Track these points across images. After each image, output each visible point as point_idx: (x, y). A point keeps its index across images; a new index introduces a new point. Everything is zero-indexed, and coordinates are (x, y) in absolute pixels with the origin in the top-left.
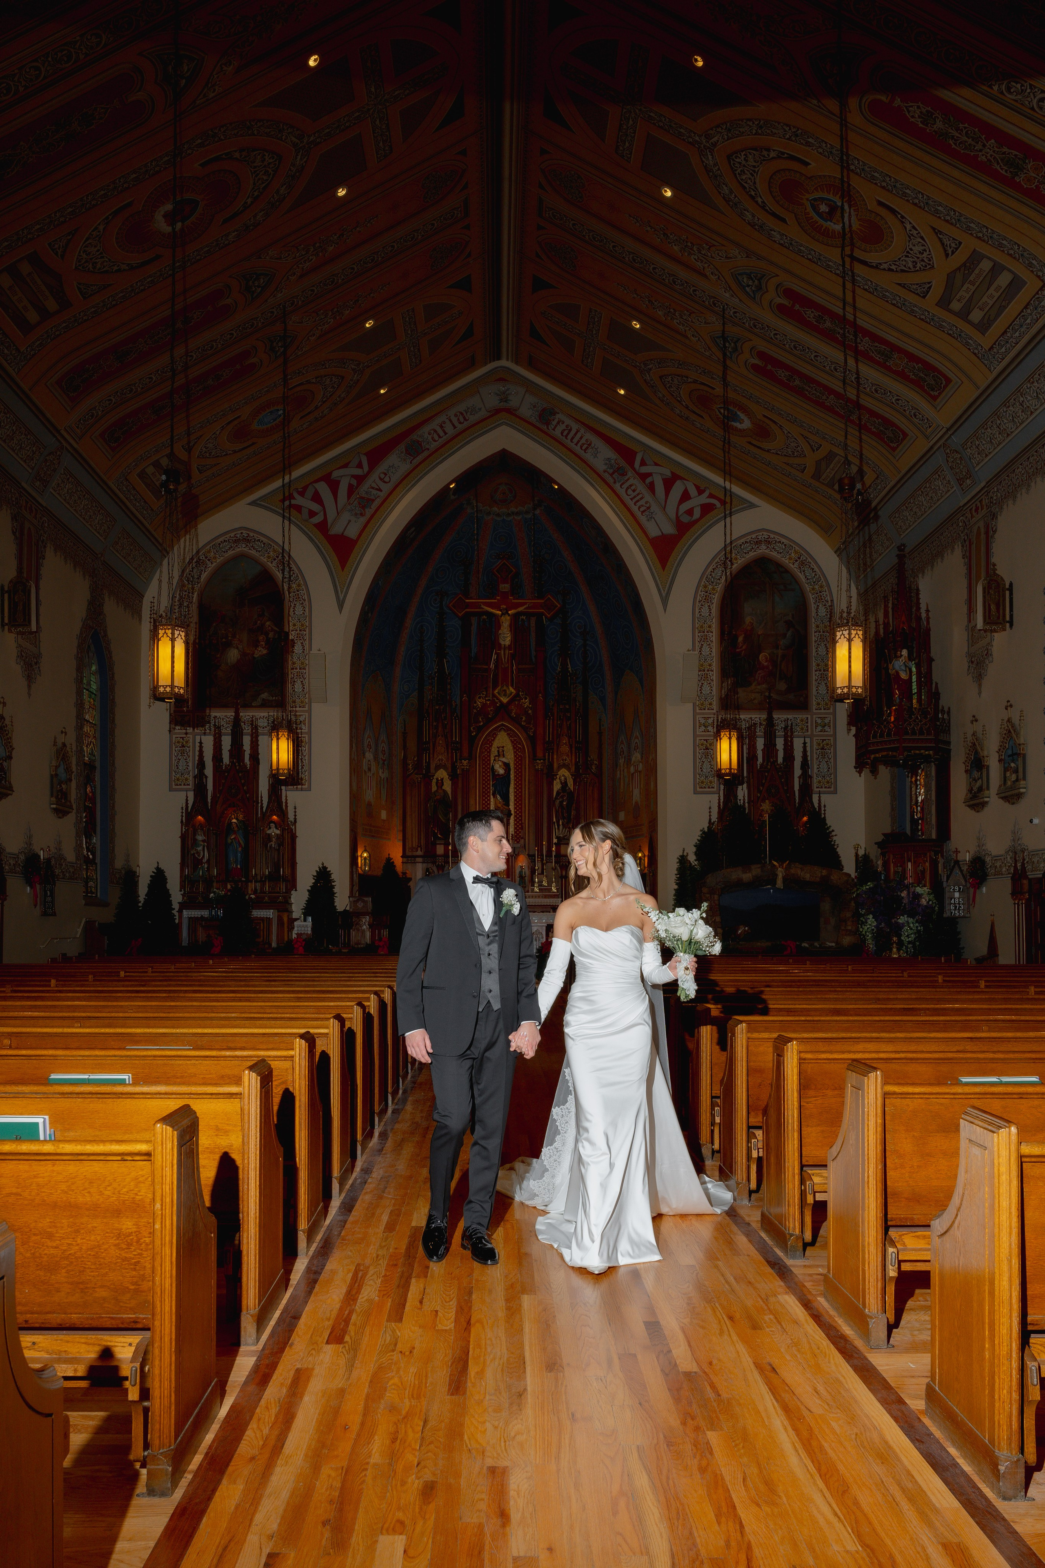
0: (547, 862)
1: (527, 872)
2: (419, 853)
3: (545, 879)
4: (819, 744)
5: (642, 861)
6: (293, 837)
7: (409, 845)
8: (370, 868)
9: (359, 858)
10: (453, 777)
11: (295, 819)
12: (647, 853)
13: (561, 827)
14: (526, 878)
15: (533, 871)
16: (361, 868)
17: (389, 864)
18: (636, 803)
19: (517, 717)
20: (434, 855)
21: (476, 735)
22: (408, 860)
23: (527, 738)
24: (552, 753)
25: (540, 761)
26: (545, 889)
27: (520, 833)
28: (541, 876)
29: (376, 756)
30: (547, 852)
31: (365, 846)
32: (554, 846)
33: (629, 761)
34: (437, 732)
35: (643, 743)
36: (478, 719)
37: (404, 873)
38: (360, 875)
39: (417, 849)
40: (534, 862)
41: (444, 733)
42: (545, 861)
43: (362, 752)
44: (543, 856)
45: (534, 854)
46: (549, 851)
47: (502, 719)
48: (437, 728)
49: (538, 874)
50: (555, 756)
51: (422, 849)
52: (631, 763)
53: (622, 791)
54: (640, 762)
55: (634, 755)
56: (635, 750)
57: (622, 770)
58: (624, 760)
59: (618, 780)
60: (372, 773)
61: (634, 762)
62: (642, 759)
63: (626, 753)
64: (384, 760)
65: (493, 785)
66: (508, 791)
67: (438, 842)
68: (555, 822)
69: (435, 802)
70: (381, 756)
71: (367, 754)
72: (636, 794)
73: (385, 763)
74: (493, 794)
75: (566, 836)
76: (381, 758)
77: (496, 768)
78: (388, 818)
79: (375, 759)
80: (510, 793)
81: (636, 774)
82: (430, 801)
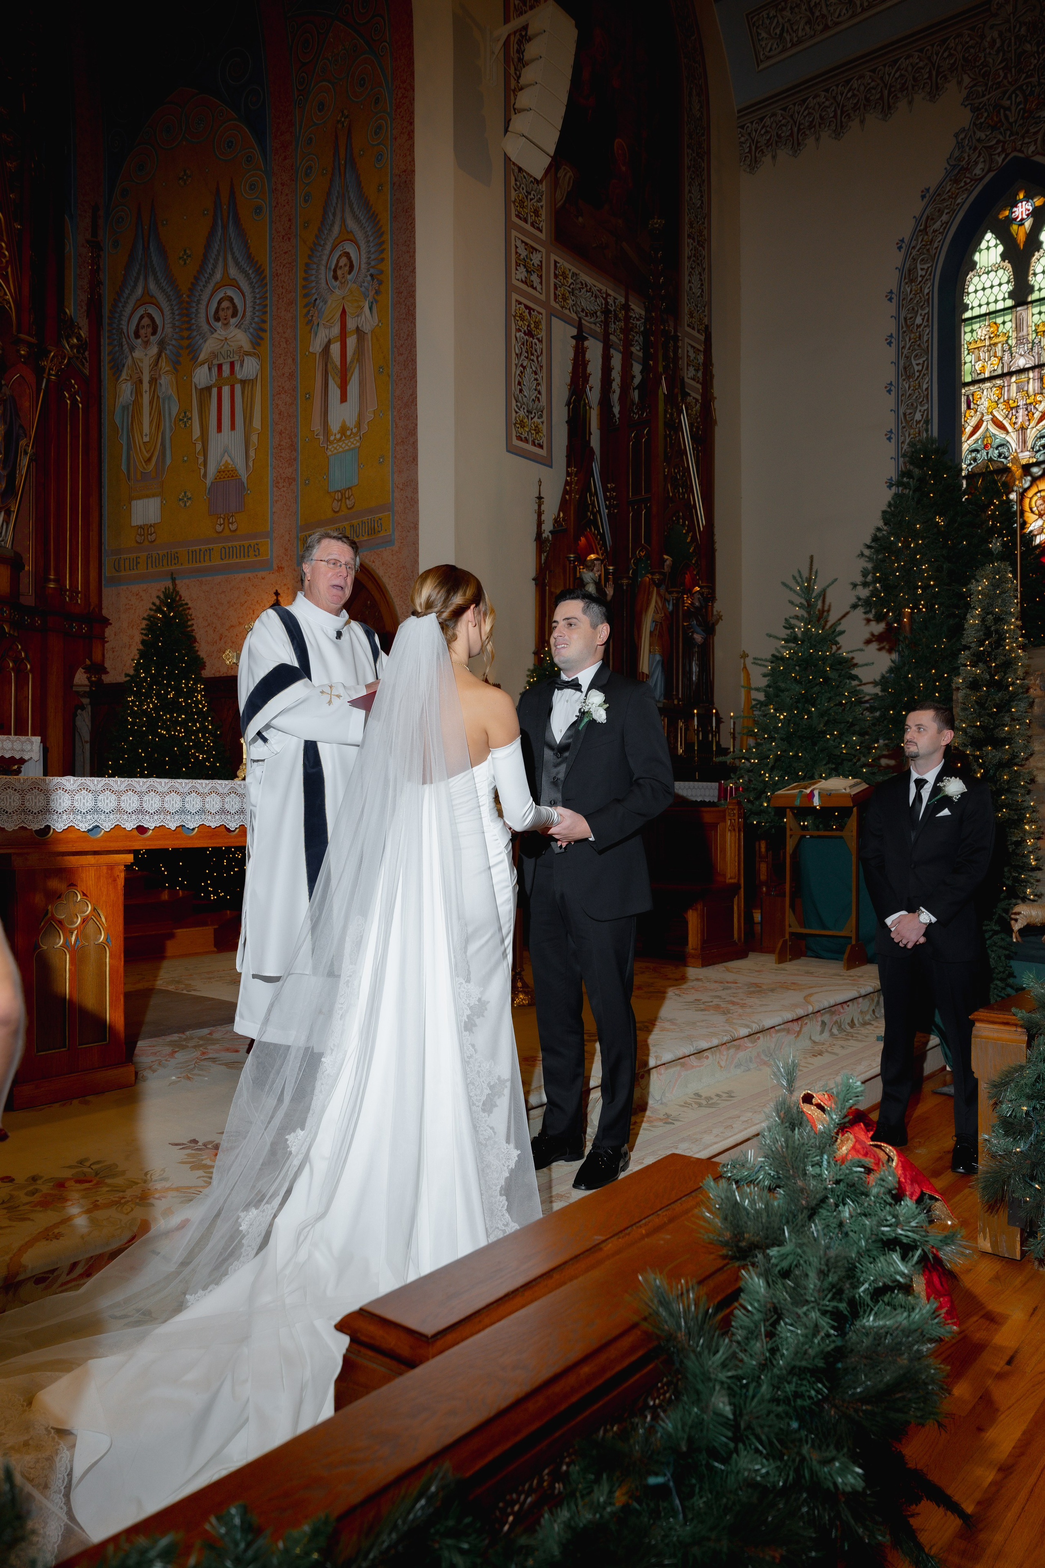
18: (228, 473)
33: (182, 354)
35: (264, 298)
52: (195, 359)
53: (146, 439)
54: (248, 354)
55: (215, 335)
56: (217, 319)
57: (146, 379)
58: (154, 350)
59: (125, 408)
61: (215, 355)
62: (256, 344)
63: (167, 330)
72: (226, 447)
81: (226, 389)
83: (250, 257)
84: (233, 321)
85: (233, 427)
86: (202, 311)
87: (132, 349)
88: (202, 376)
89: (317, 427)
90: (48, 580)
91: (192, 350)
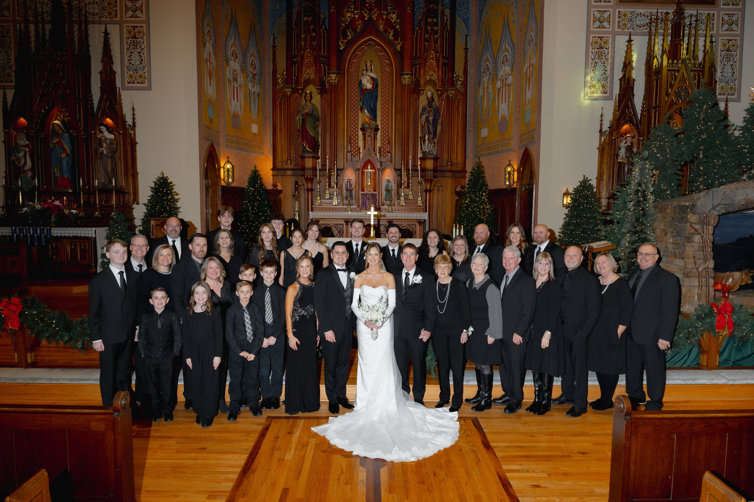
0: (412, 176)
1: (393, 186)
2: (289, 166)
3: (411, 193)
4: (725, 44)
5: (512, 176)
6: (134, 144)
7: (278, 158)
8: (233, 180)
9: (222, 170)
10: (322, 90)
11: (134, 123)
12: (516, 168)
13: (427, 142)
14: (393, 192)
15: (399, 186)
16: (224, 179)
17: (255, 177)
18: (504, 118)
19: (386, 31)
20: (303, 169)
21: (344, 49)
22: (278, 173)
23: (394, 54)
24: (420, 68)
25: (407, 77)
26: (411, 202)
27: (387, 147)
28: (407, 190)
29: (244, 68)
30: (413, 166)
31: (228, 158)
32: (419, 160)
33: (494, 77)
34: (305, 45)
35: (514, 54)
36: (347, 32)
37: (275, 186)
38: (223, 187)
39: (287, 162)
40: (401, 176)
41: (312, 45)
42: (410, 176)
43: (225, 59)
44: (409, 170)
45: (400, 168)
46: (415, 165)
47: (370, 34)
48: (305, 41)
49: (404, 188)
50: (422, 72)
51: (291, 162)
52: (497, 78)
53: (485, 108)
54: (510, 75)
55: (502, 69)
56: (503, 64)
57: (486, 87)
58: (488, 77)
59: (481, 97)
60: (239, 84)
61: (502, 76)
62: (512, 71)
63: (491, 69)
64: (255, 75)
65: (360, 99)
66: (376, 106)
67: (306, 155)
68: (420, 137)
69: (303, 116)
70: (250, 69)
71: (232, 63)
72: (503, 109)
73: (256, 77)
74: (361, 109)
75: (431, 151)
76: (251, 72)
77: (363, 82)
78: (258, 132)
79: (243, 70)
80: (378, 108)
81: (504, 88)
82: (299, 115)
83: (511, 40)
84: (507, 63)
85: (505, 102)
86: (499, 61)
87: (483, 77)
88: (498, 84)
89: (524, 100)
90: (448, 161)
91: (497, 75)
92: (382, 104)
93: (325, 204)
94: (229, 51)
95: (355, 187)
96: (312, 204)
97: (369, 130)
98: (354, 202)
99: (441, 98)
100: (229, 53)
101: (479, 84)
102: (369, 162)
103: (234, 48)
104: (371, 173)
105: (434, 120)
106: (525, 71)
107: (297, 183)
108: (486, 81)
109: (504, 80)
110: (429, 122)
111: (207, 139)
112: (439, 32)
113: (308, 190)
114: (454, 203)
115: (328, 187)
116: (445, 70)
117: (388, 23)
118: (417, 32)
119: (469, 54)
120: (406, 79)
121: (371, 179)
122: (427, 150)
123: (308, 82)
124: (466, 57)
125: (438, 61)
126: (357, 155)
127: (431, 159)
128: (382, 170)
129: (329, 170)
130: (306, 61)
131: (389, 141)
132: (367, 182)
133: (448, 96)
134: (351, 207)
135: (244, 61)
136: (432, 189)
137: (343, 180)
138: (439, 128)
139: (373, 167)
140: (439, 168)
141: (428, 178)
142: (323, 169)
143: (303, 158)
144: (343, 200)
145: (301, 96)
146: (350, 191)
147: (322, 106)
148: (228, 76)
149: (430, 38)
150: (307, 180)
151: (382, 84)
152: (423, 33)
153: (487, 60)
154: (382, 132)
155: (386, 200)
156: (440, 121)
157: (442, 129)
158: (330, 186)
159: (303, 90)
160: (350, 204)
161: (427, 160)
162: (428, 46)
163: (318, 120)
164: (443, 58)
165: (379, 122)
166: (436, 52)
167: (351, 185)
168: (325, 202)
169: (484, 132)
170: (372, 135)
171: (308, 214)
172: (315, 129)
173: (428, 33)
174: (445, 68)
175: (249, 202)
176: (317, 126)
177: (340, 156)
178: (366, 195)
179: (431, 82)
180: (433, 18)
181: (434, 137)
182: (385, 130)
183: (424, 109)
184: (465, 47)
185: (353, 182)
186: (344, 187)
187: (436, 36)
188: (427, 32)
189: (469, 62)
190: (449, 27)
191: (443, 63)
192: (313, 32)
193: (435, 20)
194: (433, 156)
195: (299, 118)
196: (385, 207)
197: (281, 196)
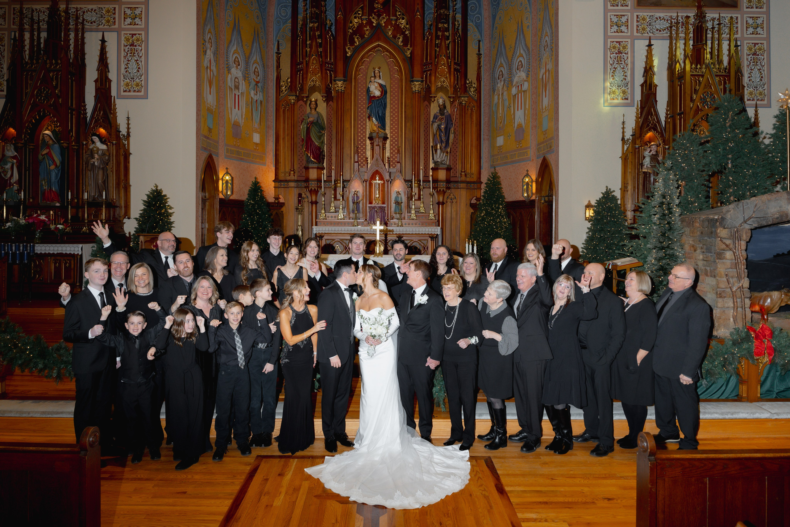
0: (424, 188)
1: (403, 198)
2: (292, 177)
3: (422, 205)
4: (750, 49)
5: (530, 187)
6: (127, 154)
7: (282, 169)
8: (232, 192)
9: (220, 182)
10: (328, 98)
11: (128, 133)
12: (534, 178)
14: (403, 204)
15: (410, 198)
16: (222, 192)
17: (256, 189)
18: (520, 126)
19: (395, 37)
20: (307, 180)
21: (351, 55)
22: (281, 185)
23: (404, 60)
24: (430, 75)
25: (417, 83)
26: (422, 216)
27: (396, 157)
28: (418, 203)
29: (247, 76)
30: (424, 176)
31: (227, 169)
32: (431, 171)
33: (509, 83)
34: (310, 51)
35: (529, 59)
36: (354, 39)
37: (277, 198)
38: (221, 200)
39: (290, 173)
40: (411, 187)
41: (318, 52)
42: (421, 187)
43: (226, 66)
44: (420, 181)
45: (410, 179)
46: (426, 176)
47: (379, 40)
48: (311, 47)
49: (415, 200)
50: (433, 78)
51: (295, 173)
52: (512, 85)
53: (500, 115)
54: (525, 81)
55: (517, 75)
56: (518, 69)
57: (501, 94)
58: (503, 83)
59: (496, 104)
60: (240, 92)
61: (517, 82)
62: (527, 77)
63: (506, 76)
64: (258, 82)
65: (368, 107)
66: (385, 114)
67: (311, 165)
68: (432, 146)
69: (308, 124)
70: (253, 76)
71: (233, 70)
72: (520, 116)
73: (259, 85)
74: (369, 118)
75: (444, 161)
76: (254, 79)
77: (371, 89)
78: (260, 141)
79: (246, 77)
80: (386, 116)
81: (520, 94)
82: (303, 123)
83: (526, 45)
84: (522, 69)
85: (521, 109)
86: (514, 67)
87: (498, 84)
88: (514, 91)
89: (541, 107)
90: (462, 172)
91: (512, 82)
92: (391, 112)
93: (330, 218)
94: (231, 58)
95: (362, 200)
96: (316, 218)
97: (377, 139)
98: (361, 215)
99: (454, 104)
100: (231, 60)
101: (494, 91)
102: (377, 172)
103: (236, 55)
104: (379, 184)
105: (446, 128)
106: (541, 77)
107: (300, 195)
108: (501, 87)
109: (520, 87)
110: (441, 130)
111: (205, 149)
112: (450, 38)
113: (312, 203)
114: (469, 216)
115: (333, 199)
116: (458, 77)
117: (397, 28)
118: (428, 38)
119: (482, 60)
120: (417, 86)
121: (379, 191)
122: (439, 160)
123: (313, 89)
124: (479, 63)
125: (449, 68)
126: (364, 165)
127: (444, 169)
128: (391, 181)
129: (334, 181)
130: (312, 67)
131: (398, 150)
132: (375, 194)
133: (461, 103)
134: (358, 221)
135: (246, 68)
136: (445, 201)
137: (349, 193)
138: (452, 136)
139: (381, 178)
140: (452, 179)
141: (440, 190)
142: (328, 180)
143: (307, 168)
144: (349, 214)
145: (306, 103)
146: (356, 203)
147: (328, 114)
148: (229, 83)
149: (441, 43)
150: (311, 191)
151: (391, 91)
152: (434, 38)
153: (502, 65)
154: (391, 141)
155: (396, 213)
156: (452, 129)
157: (455, 137)
158: (335, 198)
159: (307, 97)
160: (356, 218)
161: (439, 171)
162: (439, 52)
163: (323, 129)
164: (455, 64)
165: (388, 131)
166: (448, 58)
167: (358, 197)
168: (330, 216)
169: (500, 141)
170: (381, 144)
171: (312, 229)
172: (320, 139)
173: (439, 39)
174: (457, 74)
175: (248, 216)
176: (321, 136)
177: (347, 166)
178: (374, 208)
179: (442, 89)
180: (444, 23)
181: (446, 147)
182: (394, 139)
183: (435, 117)
184: (477, 52)
185: (360, 194)
186: (351, 199)
187: (447, 42)
188: (437, 37)
189: (482, 68)
190: (460, 33)
191: (455, 69)
192: (319, 38)
193: (446, 25)
194: (445, 166)
195: (303, 127)
196: (395, 220)
197: (283, 209)
